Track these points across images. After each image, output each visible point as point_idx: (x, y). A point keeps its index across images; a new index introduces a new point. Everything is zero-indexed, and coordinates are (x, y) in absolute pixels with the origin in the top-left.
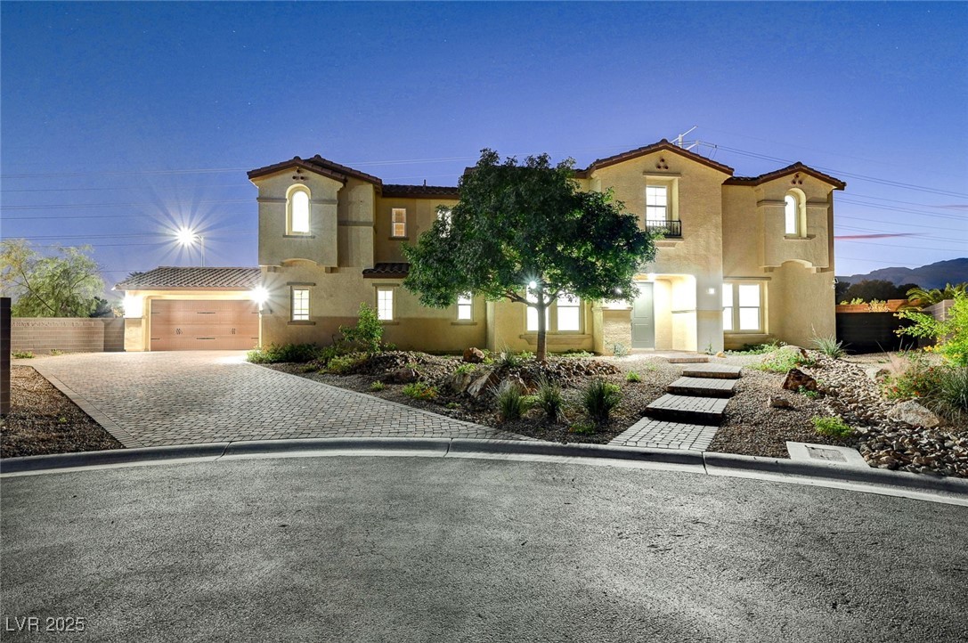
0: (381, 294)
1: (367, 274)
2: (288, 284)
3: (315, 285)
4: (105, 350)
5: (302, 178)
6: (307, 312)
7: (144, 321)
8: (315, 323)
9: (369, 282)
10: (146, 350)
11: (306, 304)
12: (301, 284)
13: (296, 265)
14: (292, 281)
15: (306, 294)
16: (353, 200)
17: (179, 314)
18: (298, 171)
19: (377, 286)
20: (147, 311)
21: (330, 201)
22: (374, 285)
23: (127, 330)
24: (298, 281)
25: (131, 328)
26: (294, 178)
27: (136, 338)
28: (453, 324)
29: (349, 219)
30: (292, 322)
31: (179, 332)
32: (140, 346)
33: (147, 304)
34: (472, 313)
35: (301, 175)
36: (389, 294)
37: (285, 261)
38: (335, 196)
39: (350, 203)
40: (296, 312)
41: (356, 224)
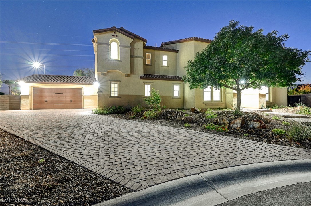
0: (146, 86)
1: (142, 78)
2: (109, 80)
3: (120, 81)
4: (9, 109)
5: (116, 36)
6: (117, 93)
7: (30, 97)
8: (120, 97)
9: (142, 81)
10: (31, 109)
11: (116, 89)
12: (115, 81)
13: (112, 73)
14: (111, 79)
15: (116, 85)
16: (136, 47)
17: (46, 94)
18: (115, 33)
19: (145, 83)
20: (31, 92)
21: (127, 47)
22: (144, 82)
23: (21, 100)
24: (113, 80)
25: (24, 100)
26: (113, 35)
27: (26, 104)
28: (172, 98)
29: (134, 55)
30: (111, 97)
31: (46, 101)
32: (29, 108)
33: (31, 89)
34: (179, 94)
35: (115, 35)
36: (149, 86)
37: (108, 71)
38: (129, 45)
39: (135, 48)
40: (112, 93)
41: (137, 57)
